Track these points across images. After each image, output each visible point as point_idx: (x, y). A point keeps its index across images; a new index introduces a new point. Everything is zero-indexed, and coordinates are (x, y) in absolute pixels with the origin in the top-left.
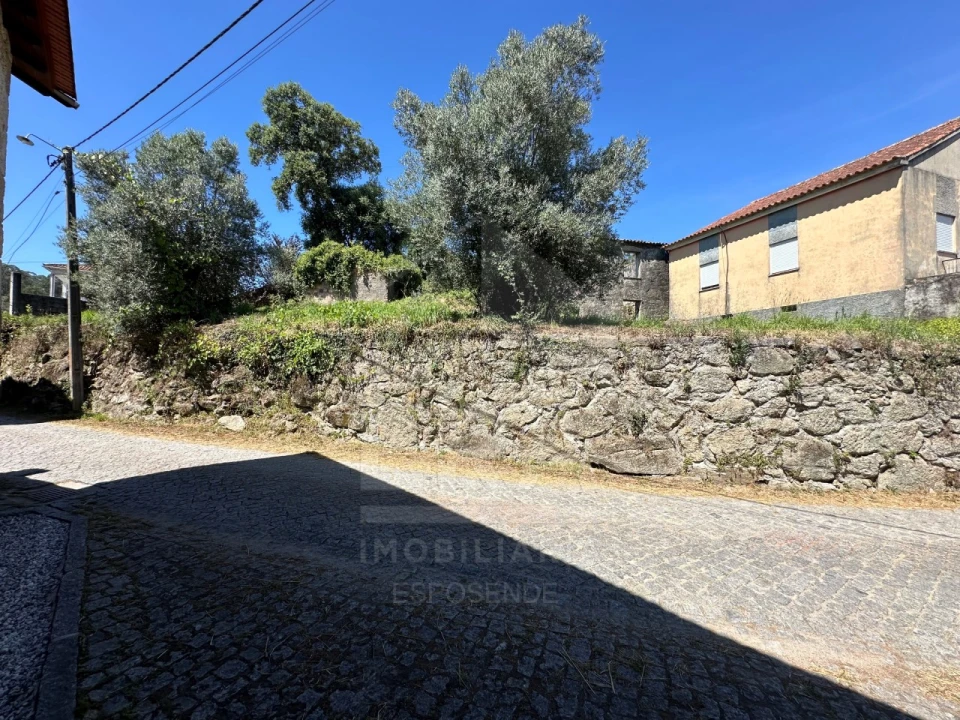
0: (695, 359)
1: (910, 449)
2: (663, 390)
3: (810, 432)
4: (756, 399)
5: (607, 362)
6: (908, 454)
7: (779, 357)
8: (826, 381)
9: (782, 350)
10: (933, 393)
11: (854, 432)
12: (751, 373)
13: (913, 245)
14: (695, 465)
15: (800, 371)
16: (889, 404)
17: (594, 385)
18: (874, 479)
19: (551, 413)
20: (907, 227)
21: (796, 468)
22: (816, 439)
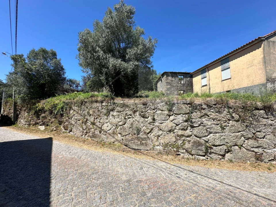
0: (156, 108)
1: (238, 144)
2: (146, 120)
3: (196, 136)
4: (176, 123)
5: (131, 110)
6: (238, 146)
7: (184, 107)
8: (202, 116)
9: (185, 105)
10: (248, 121)
11: (214, 137)
12: (175, 114)
13: (269, 67)
14: (156, 147)
15: (192, 113)
16: (228, 126)
17: (127, 118)
18: (224, 156)
19: (115, 127)
20: (266, 61)
21: (190, 150)
22: (198, 139)
